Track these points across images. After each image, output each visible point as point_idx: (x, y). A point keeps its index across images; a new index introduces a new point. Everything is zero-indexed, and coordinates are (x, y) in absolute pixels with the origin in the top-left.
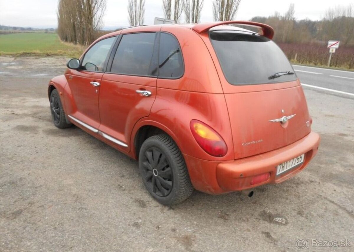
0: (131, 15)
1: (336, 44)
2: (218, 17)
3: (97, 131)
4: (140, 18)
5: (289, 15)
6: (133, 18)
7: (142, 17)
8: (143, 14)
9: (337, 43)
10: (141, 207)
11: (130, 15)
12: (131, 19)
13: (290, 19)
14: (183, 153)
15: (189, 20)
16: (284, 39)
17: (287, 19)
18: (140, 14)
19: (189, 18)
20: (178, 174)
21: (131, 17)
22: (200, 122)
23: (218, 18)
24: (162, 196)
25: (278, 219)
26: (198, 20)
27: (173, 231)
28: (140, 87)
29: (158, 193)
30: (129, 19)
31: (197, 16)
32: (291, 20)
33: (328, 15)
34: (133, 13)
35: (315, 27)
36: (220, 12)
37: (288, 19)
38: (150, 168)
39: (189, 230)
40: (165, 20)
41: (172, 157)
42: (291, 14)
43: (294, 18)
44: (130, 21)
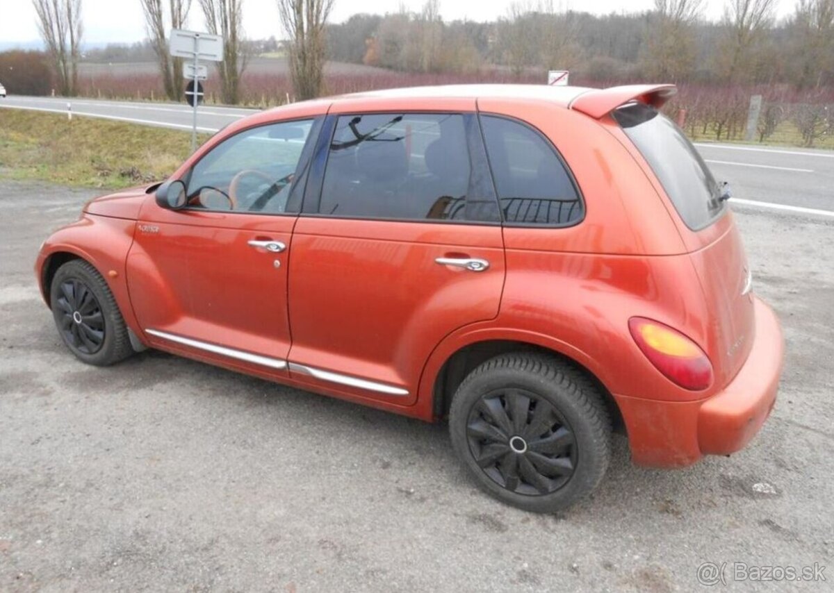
0: (42, 13)
1: (562, 79)
2: (290, 19)
3: (280, 364)
4: (70, 22)
5: (431, 10)
6: (49, 21)
7: (77, 17)
8: (78, 10)
9: (563, 75)
10: (496, 532)
11: (39, 12)
12: (44, 23)
13: (433, 18)
14: (614, 395)
15: (215, 25)
16: (425, 66)
17: (427, 18)
18: (69, 10)
19: (214, 21)
20: (595, 441)
21: (44, 19)
22: (649, 321)
23: (292, 23)
24: (537, 493)
25: (758, 487)
26: (237, 26)
27: (608, 568)
28: (448, 251)
29: (521, 489)
30: (37, 25)
31: (233, 15)
32: (435, 21)
33: (510, 11)
34: (48, 9)
35: (485, 36)
36: (293, 8)
37: (430, 16)
38: (501, 436)
39: (636, 557)
40: (198, 35)
41: (574, 406)
42: (435, 6)
43: (440, 17)
44: (40, 29)
